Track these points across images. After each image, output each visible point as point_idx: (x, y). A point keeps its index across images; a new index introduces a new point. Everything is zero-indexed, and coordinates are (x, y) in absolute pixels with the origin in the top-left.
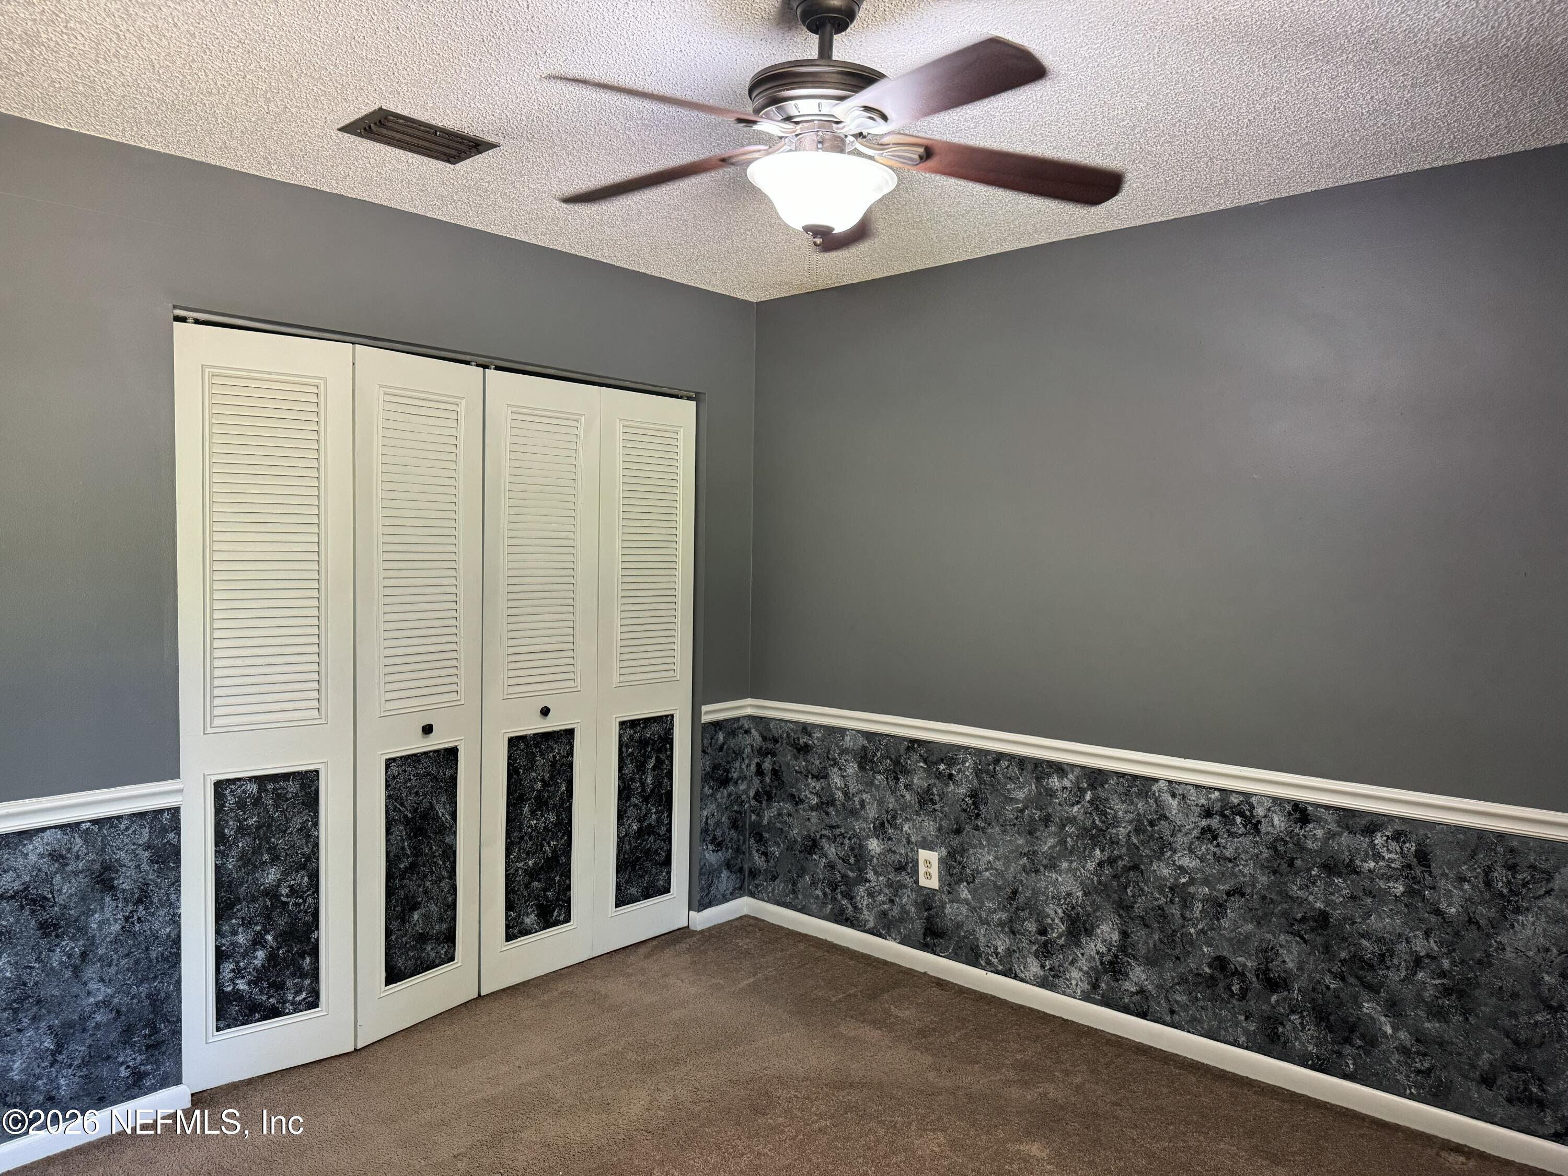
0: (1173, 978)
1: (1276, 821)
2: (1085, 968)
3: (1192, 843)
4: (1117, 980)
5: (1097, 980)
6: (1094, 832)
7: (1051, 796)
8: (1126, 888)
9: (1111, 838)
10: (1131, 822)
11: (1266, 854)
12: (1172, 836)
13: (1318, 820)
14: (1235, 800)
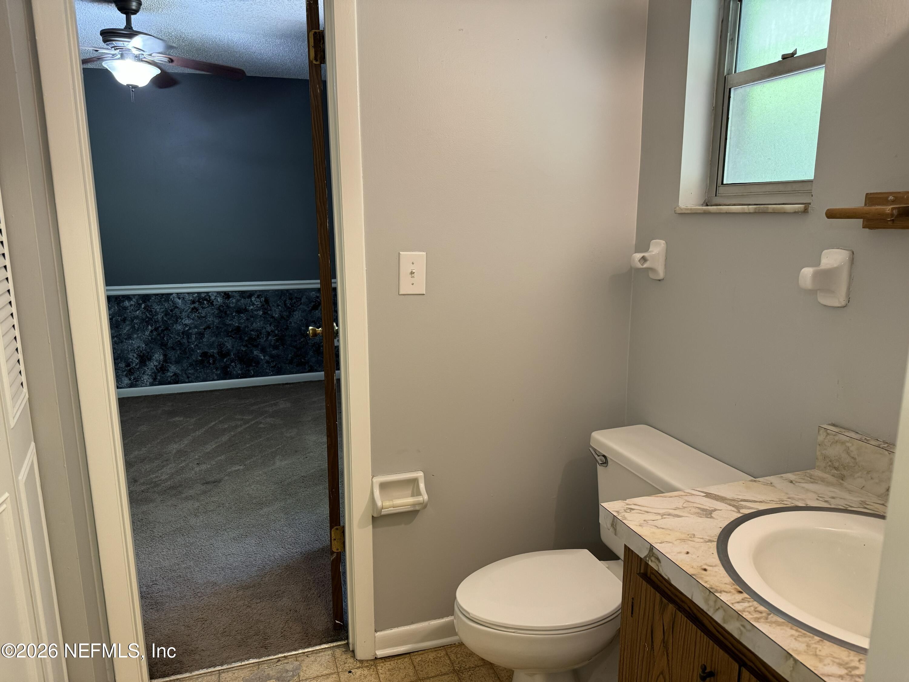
0: (187, 365)
1: (219, 300)
2: (150, 374)
3: (188, 314)
4: (164, 373)
5: (155, 376)
6: (147, 319)
7: (125, 309)
8: (163, 338)
9: (155, 320)
10: (162, 312)
11: (217, 312)
12: (180, 314)
13: (233, 297)
14: (203, 295)
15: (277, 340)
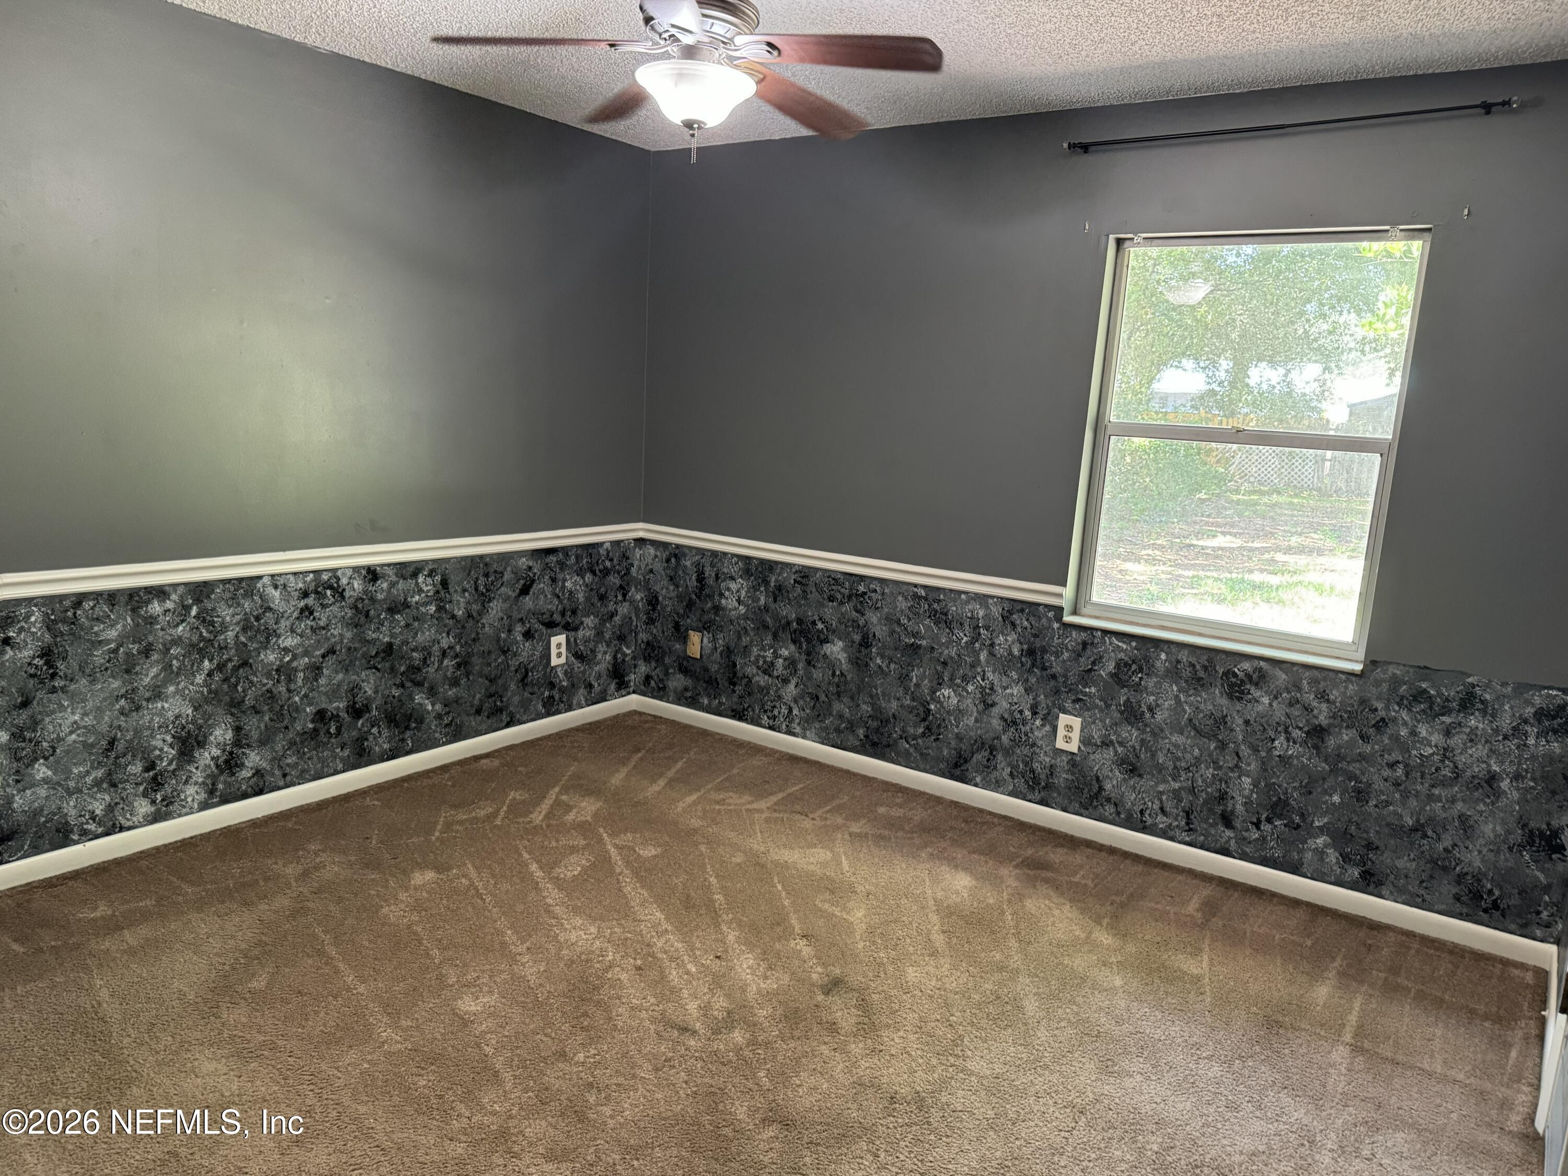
0: (283, 746)
1: (356, 586)
2: (200, 780)
3: (293, 624)
4: (233, 774)
5: (213, 784)
6: (201, 645)
7: (151, 623)
8: (236, 686)
9: (219, 645)
10: (238, 623)
11: (350, 613)
12: (276, 624)
13: (384, 576)
14: (325, 577)
15: (459, 666)
